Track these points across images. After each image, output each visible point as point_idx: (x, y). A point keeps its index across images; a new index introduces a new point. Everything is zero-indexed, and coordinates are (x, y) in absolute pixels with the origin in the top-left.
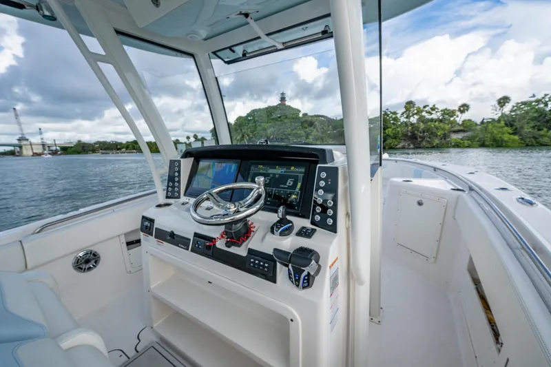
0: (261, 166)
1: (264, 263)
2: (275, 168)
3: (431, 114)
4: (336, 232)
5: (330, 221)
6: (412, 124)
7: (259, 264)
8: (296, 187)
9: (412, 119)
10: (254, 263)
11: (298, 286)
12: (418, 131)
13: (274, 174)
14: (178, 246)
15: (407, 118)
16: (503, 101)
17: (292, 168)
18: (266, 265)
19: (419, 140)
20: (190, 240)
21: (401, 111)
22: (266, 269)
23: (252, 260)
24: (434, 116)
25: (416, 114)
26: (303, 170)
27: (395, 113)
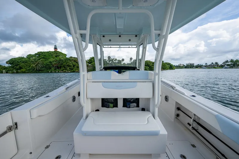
3: (116, 61)
6: (111, 64)
15: (109, 62)
21: (107, 59)
25: (111, 61)
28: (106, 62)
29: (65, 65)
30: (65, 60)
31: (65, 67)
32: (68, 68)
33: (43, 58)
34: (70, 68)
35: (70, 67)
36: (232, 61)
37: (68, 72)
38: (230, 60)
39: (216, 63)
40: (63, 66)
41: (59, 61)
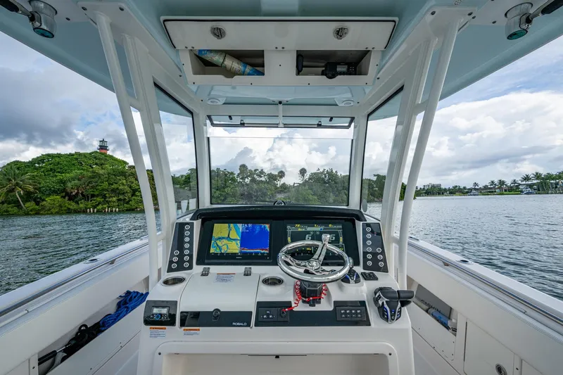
0: (299, 225)
1: (356, 310)
2: (314, 226)
3: (261, 177)
4: (387, 272)
5: (381, 264)
6: (247, 185)
7: (351, 313)
8: (339, 241)
9: (246, 180)
10: (345, 313)
11: (387, 321)
12: (252, 190)
13: (315, 232)
14: (232, 325)
15: (241, 179)
16: (303, 172)
17: (330, 225)
18: (359, 311)
19: (254, 198)
20: (251, 312)
21: (237, 172)
22: (359, 316)
23: (342, 312)
24: (263, 179)
25: (249, 176)
26: (341, 227)
27: (232, 173)
28: (233, 180)
29: (103, 190)
30: (109, 174)
31: (104, 197)
32: (114, 199)
33: (51, 170)
34: (119, 200)
35: (121, 197)
36: (538, 176)
37: (112, 211)
38: (532, 176)
39: (502, 183)
40: (96, 193)
41: (90, 177)
